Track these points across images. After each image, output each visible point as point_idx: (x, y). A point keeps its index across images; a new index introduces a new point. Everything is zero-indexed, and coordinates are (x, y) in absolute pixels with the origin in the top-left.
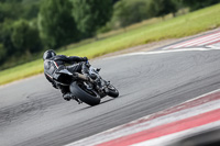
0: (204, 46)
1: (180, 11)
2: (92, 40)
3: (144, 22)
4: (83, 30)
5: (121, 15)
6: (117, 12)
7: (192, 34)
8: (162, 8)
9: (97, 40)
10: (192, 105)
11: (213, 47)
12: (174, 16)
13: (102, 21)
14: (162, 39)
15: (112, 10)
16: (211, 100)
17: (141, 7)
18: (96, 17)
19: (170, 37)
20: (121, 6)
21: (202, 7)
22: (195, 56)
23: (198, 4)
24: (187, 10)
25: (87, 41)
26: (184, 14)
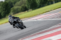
0: (36, 20)
1: (29, 10)
2: (5, 18)
3: (19, 13)
4: (3, 15)
5: (13, 11)
6: (12, 11)
7: (33, 16)
8: (24, 9)
9: (6, 18)
10: (33, 36)
11: (38, 20)
12: (28, 11)
13: (8, 13)
14: (24, 18)
15: (11, 10)
16: (38, 34)
17: (18, 9)
18: (6, 12)
19: (27, 17)
20: (13, 9)
21: (35, 9)
22: (33, 22)
23: (34, 8)
24: (31, 10)
25: (4, 18)
26: (30, 11)
